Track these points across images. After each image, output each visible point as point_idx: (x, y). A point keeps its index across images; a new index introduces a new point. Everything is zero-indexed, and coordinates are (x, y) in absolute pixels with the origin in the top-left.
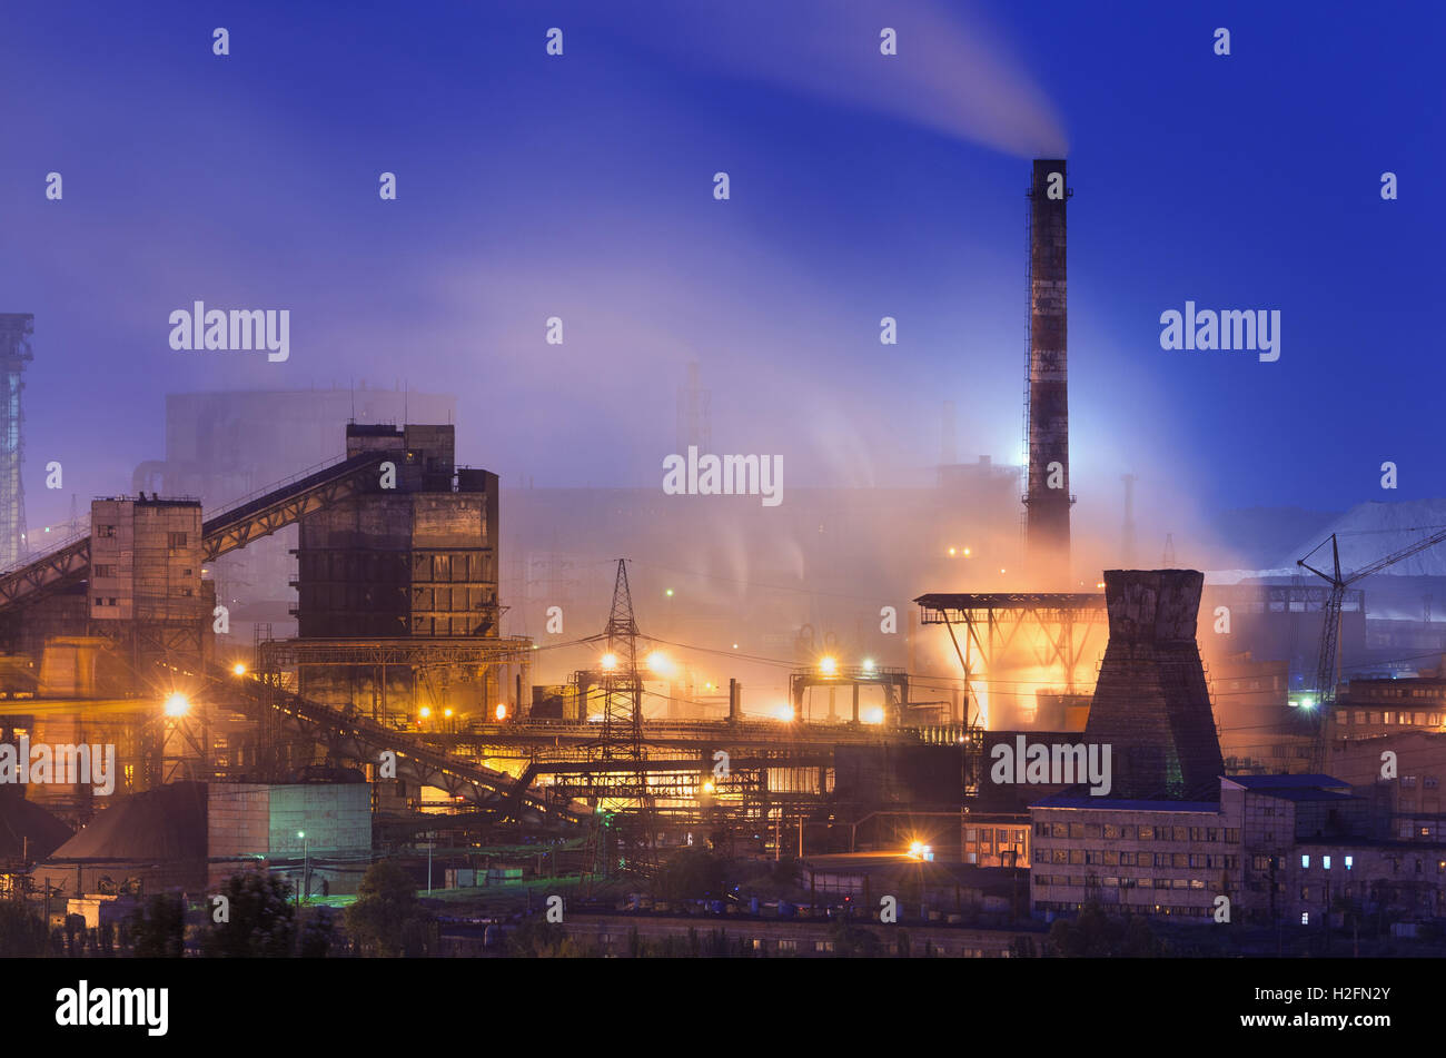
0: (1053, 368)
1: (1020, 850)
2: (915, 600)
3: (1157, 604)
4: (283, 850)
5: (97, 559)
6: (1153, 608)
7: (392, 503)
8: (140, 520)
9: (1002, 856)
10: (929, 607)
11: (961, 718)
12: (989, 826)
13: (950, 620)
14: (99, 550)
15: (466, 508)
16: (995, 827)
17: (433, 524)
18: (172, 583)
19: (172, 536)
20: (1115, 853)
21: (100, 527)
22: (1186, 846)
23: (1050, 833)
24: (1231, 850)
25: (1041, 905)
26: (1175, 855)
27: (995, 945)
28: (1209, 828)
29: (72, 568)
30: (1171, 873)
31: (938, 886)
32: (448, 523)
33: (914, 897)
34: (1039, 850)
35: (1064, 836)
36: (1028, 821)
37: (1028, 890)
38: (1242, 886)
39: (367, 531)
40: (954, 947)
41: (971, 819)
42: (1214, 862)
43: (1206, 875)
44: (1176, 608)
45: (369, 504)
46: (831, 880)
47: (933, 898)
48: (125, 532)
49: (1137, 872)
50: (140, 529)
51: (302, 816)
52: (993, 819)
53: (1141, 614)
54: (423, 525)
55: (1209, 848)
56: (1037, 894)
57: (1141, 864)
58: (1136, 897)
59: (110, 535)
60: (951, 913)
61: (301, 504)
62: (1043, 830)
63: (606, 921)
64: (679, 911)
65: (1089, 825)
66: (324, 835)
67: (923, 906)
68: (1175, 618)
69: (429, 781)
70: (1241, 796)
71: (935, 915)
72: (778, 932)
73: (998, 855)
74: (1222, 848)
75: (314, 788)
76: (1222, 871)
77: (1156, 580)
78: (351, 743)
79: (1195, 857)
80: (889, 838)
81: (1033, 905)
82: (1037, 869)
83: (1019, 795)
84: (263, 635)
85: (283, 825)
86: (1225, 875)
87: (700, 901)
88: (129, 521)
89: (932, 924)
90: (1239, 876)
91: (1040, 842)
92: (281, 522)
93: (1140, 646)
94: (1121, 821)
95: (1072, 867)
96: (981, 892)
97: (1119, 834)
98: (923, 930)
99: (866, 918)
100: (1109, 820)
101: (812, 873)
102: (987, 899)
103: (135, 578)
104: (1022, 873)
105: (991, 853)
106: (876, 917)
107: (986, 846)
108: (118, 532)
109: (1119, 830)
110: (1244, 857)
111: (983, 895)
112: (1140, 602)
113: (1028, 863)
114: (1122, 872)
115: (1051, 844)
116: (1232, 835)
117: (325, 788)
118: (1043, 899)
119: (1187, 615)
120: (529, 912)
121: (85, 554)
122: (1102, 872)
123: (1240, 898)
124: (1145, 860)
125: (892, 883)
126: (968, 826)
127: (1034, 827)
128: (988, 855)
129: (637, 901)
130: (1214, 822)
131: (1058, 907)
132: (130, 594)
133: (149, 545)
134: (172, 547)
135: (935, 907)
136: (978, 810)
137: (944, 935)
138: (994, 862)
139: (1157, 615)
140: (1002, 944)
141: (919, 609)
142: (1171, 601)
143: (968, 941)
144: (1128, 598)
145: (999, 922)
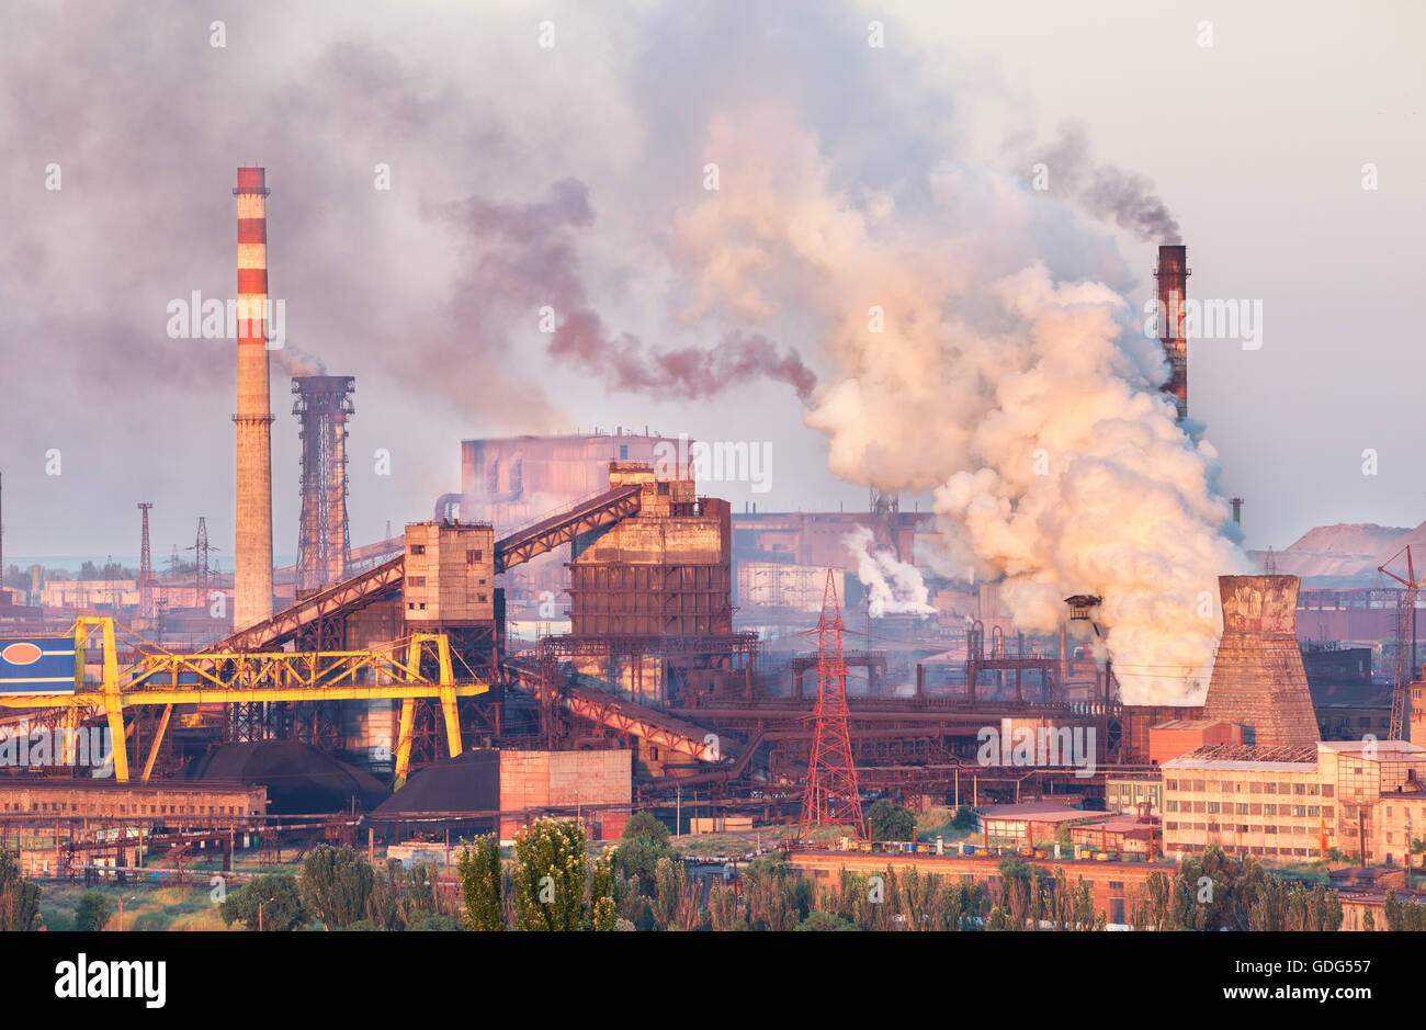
1: (1153, 802)
2: (1065, 601)
3: (1263, 603)
4: (559, 805)
5: (410, 573)
6: (1259, 606)
7: (645, 525)
8: (445, 540)
9: (1139, 806)
10: (1076, 606)
11: (1104, 694)
12: (1128, 782)
14: (413, 566)
15: (705, 529)
16: (1132, 783)
17: (678, 541)
18: (470, 591)
19: (470, 553)
20: (1232, 804)
21: (413, 547)
22: (1290, 799)
23: (1178, 787)
24: (1327, 802)
25: (1172, 847)
26: (1282, 806)
27: (1136, 879)
28: (1309, 785)
29: (390, 580)
30: (1278, 821)
31: (1088, 830)
32: (691, 541)
33: (1069, 840)
34: (1169, 802)
35: (1189, 790)
36: (1159, 778)
37: (1161, 833)
38: (1337, 831)
39: (625, 548)
40: (1102, 879)
41: (1114, 777)
42: (1313, 812)
43: (1307, 823)
44: (1278, 606)
45: (627, 527)
46: (1001, 825)
47: (1084, 840)
48: (433, 551)
49: (1250, 820)
50: (444, 549)
51: (575, 776)
52: (1131, 777)
53: (1249, 611)
54: (670, 543)
55: (1308, 800)
56: (1168, 837)
57: (1252, 813)
58: (1250, 840)
59: (420, 553)
60: (1099, 852)
61: (574, 526)
62: (1173, 786)
63: (819, 860)
64: (878, 850)
65: (1210, 782)
66: (593, 792)
67: (1076, 847)
68: (1277, 614)
69: (676, 747)
70: (1335, 758)
71: (1086, 855)
72: (958, 868)
73: (1135, 805)
74: (1320, 800)
75: (585, 754)
76: (1320, 819)
77: (1261, 583)
78: (615, 717)
79: (1297, 807)
80: (1046, 792)
81: (1165, 847)
82: (1168, 817)
83: (1153, 756)
84: (543, 632)
85: (561, 784)
86: (1323, 823)
87: (896, 843)
88: (436, 542)
89: (1083, 861)
90: (1334, 823)
91: (1170, 795)
92: (557, 541)
93: (1248, 636)
94: (1235, 778)
95: (1197, 815)
96: (1122, 836)
97: (1235, 788)
98: (1076, 866)
99: (1030, 856)
100: (1227, 777)
101: (986, 820)
102: (1128, 842)
103: (440, 587)
104: (1156, 821)
105: (1130, 805)
106: (1038, 855)
107: (1125, 799)
108: (427, 550)
109: (1235, 786)
110: (1338, 808)
111: (1124, 839)
112: (1248, 601)
113: (1161, 812)
114: (1238, 820)
115: (1179, 796)
116: (1328, 790)
117: (593, 754)
118: (1173, 841)
119: (1287, 612)
120: (759, 852)
121: (400, 567)
122: (1221, 819)
123: (1336, 842)
124: (1256, 809)
125: (1051, 828)
126: (1111, 782)
127: (1164, 783)
128: (1127, 806)
129: (846, 844)
130: (1312, 780)
131: (1187, 848)
132: (437, 600)
133: (452, 561)
134: (470, 562)
135: (1085, 848)
136: (1117, 769)
137: (1094, 871)
138: (1132, 811)
139: (1263, 611)
140: (1141, 878)
141: (1068, 607)
142: (1273, 602)
143: (1114, 875)
144: (1238, 598)
145: (1138, 861)
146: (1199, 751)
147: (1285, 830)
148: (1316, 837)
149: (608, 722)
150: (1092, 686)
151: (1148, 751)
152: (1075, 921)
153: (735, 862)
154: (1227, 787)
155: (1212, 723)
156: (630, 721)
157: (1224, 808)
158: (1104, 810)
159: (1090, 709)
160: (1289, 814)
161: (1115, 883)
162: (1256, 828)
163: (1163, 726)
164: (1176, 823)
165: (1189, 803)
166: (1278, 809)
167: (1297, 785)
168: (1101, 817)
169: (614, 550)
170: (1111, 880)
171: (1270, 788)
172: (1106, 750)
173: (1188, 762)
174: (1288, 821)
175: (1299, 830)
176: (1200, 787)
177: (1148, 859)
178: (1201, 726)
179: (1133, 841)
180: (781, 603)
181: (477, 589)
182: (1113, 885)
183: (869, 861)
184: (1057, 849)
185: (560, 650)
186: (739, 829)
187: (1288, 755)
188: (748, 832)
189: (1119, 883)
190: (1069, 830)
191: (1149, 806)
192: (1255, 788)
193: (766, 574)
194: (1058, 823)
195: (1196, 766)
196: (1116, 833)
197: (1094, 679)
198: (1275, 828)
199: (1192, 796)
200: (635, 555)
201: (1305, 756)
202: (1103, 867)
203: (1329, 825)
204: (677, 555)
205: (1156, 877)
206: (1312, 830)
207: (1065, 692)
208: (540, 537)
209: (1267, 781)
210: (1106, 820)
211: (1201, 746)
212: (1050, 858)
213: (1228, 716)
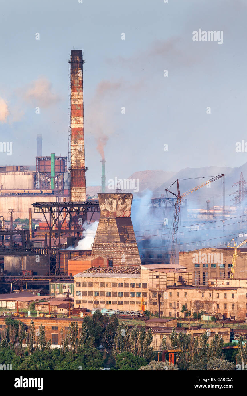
0: (79, 123)
1: (70, 292)
2: (32, 205)
3: (117, 205)
6: (115, 207)
9: (64, 294)
10: (36, 207)
11: (48, 245)
12: (59, 284)
13: (44, 211)
16: (61, 284)
20: (104, 292)
22: (129, 290)
23: (81, 285)
24: (145, 290)
26: (125, 293)
27: (63, 325)
28: (137, 283)
30: (123, 299)
31: (42, 304)
33: (34, 309)
34: (77, 292)
35: (86, 286)
36: (73, 281)
37: (73, 305)
38: (148, 303)
40: (48, 326)
41: (53, 281)
42: (139, 295)
43: (136, 300)
44: (123, 206)
46: (4, 303)
47: (40, 309)
49: (112, 299)
52: (61, 281)
53: (111, 209)
55: (137, 290)
56: (77, 307)
57: (113, 296)
58: (112, 307)
60: (47, 314)
62: (79, 285)
65: (95, 283)
67: (37, 312)
68: (123, 210)
70: (148, 272)
71: (42, 315)
73: (62, 293)
74: (141, 290)
76: (141, 298)
77: (116, 196)
79: (132, 293)
80: (24, 288)
82: (77, 298)
83: (69, 272)
86: (143, 300)
89: (40, 318)
90: (147, 300)
91: (77, 289)
93: (111, 220)
94: (105, 281)
95: (89, 297)
96: (57, 307)
97: (105, 286)
98: (37, 320)
99: (17, 316)
100: (102, 280)
104: (72, 300)
106: (21, 315)
107: (58, 291)
109: (105, 284)
110: (149, 293)
111: (58, 308)
112: (110, 204)
113: (73, 296)
114: (106, 299)
115: (82, 289)
116: (145, 286)
119: (127, 209)
122: (99, 299)
123: (148, 307)
124: (114, 294)
125: (26, 304)
126: (52, 283)
127: (75, 284)
128: (59, 294)
130: (137, 281)
135: (41, 312)
136: (55, 278)
137: (45, 322)
138: (61, 296)
139: (117, 209)
140: (67, 324)
141: (32, 207)
142: (121, 204)
143: (54, 324)
144: (106, 203)
145: (64, 317)
146: (90, 270)
147: (127, 303)
148: (140, 306)
150: (43, 242)
151: (68, 270)
152: (37, 344)
154: (102, 285)
155: (95, 257)
157: (101, 294)
158: (49, 295)
159: (42, 252)
160: (128, 296)
161: (54, 327)
162: (114, 302)
163: (74, 259)
164: (80, 301)
165: (86, 292)
166: (124, 294)
167: (132, 283)
168: (47, 298)
170: (52, 326)
171: (120, 285)
172: (50, 270)
173: (85, 274)
174: (128, 299)
175: (132, 303)
176: (90, 285)
177: (68, 317)
178: (90, 259)
179: (62, 309)
182: (53, 328)
184: (29, 313)
187: (128, 271)
189: (56, 327)
190: (34, 304)
191: (69, 293)
192: (114, 285)
194: (29, 301)
195: (89, 276)
196: (55, 305)
197: (44, 238)
198: (122, 302)
199: (87, 289)
201: (135, 271)
202: (49, 320)
203: (145, 300)
205: (72, 325)
206: (138, 303)
207: (31, 245)
209: (119, 282)
210: (50, 300)
211: (91, 267)
212: (26, 316)
213: (101, 253)
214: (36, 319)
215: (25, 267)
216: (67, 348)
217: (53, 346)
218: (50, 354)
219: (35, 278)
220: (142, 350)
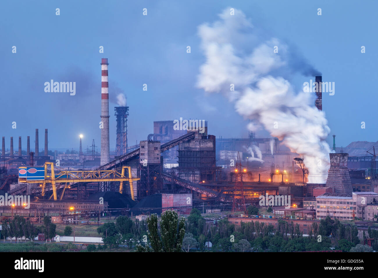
1: (314, 206)
3: (340, 160)
4: (176, 206)
5: (141, 152)
6: (339, 160)
7: (196, 141)
8: (149, 145)
9: (311, 207)
10: (296, 160)
12: (308, 201)
13: (300, 163)
14: (142, 151)
15: (209, 142)
17: (203, 145)
18: (155, 157)
19: (155, 148)
20: (332, 207)
21: (142, 146)
22: (346, 205)
24: (355, 206)
25: (318, 216)
29: (136, 154)
30: (343, 210)
31: (299, 213)
32: (206, 145)
33: (294, 215)
34: (318, 206)
35: (322, 203)
36: (315, 200)
37: (316, 214)
38: (357, 213)
39: (191, 147)
40: (302, 224)
42: (351, 208)
43: (350, 211)
45: (191, 142)
46: (278, 211)
47: (298, 215)
48: (146, 147)
49: (336, 210)
50: (149, 147)
51: (179, 200)
52: (309, 200)
53: (336, 162)
54: (201, 145)
55: (350, 206)
56: (317, 214)
58: (337, 215)
59: (143, 148)
60: (301, 218)
61: (179, 142)
62: (319, 202)
63: (236, 219)
64: (250, 217)
65: (327, 201)
66: (183, 203)
67: (296, 216)
68: (343, 162)
69: (203, 193)
70: (356, 196)
72: (268, 221)
74: (353, 206)
75: (181, 195)
77: (339, 155)
78: (188, 186)
81: (317, 216)
83: (314, 195)
84: (172, 166)
85: (176, 202)
86: (354, 211)
87: (254, 216)
88: (147, 145)
89: (298, 220)
90: (356, 211)
91: (318, 204)
92: (175, 145)
93: (336, 167)
94: (333, 200)
95: (324, 209)
97: (333, 203)
99: (285, 219)
100: (331, 200)
101: (275, 210)
102: (308, 215)
103: (148, 155)
104: (315, 210)
105: (309, 207)
106: (287, 218)
107: (308, 205)
108: (145, 147)
109: (333, 202)
110: (357, 207)
112: (336, 159)
113: (316, 208)
114: (334, 210)
115: (320, 205)
116: (355, 203)
117: (183, 194)
118: (319, 215)
119: (345, 162)
120: (222, 217)
121: (139, 151)
122: (330, 210)
123: (357, 215)
125: (290, 212)
126: (304, 201)
127: (317, 202)
128: (308, 207)
129: (242, 215)
130: (351, 201)
131: (322, 217)
132: (147, 159)
133: (151, 150)
134: (155, 150)
135: (298, 217)
136: (306, 198)
137: (300, 222)
138: (309, 208)
139: (340, 161)
140: (311, 224)
141: (294, 160)
142: (342, 159)
143: (305, 223)
144: (334, 158)
145: (310, 220)
147: (345, 212)
149: (187, 187)
152: (296, 234)
153: (216, 220)
154: (331, 203)
155: (328, 188)
156: (192, 187)
157: (330, 207)
158: (302, 208)
159: (299, 184)
162: (338, 212)
163: (316, 188)
164: (319, 211)
167: (348, 202)
169: (188, 147)
171: (341, 203)
172: (303, 194)
173: (322, 197)
175: (348, 213)
176: (325, 202)
177: (313, 219)
178: (325, 188)
180: (228, 159)
181: (156, 156)
182: (304, 225)
183: (248, 220)
184: (291, 217)
185: (176, 170)
186: (218, 212)
187: (345, 195)
188: (220, 213)
189: (306, 225)
190: (294, 212)
192: (338, 203)
193: (224, 153)
194: (292, 211)
195: (324, 198)
196: (306, 213)
198: (342, 212)
199: (323, 205)
200: (193, 148)
201: (349, 195)
202: (302, 221)
204: (203, 148)
205: (314, 224)
206: (351, 213)
208: (171, 144)
209: (340, 201)
210: (303, 210)
211: (325, 193)
212: (290, 219)
213: (331, 186)
214: (295, 220)
215: (290, 192)
216: (312, 236)
217: (304, 235)
218: (302, 239)
219: (295, 198)
220: (353, 238)
